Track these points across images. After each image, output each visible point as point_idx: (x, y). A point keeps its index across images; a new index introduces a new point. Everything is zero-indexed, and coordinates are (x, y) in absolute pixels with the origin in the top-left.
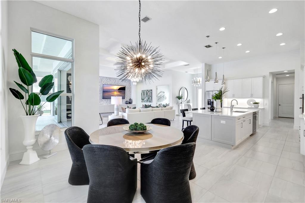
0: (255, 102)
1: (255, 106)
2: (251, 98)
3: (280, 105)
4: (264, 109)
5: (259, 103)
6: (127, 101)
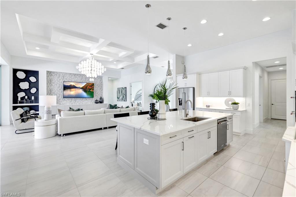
0: (234, 102)
1: (233, 107)
2: (229, 96)
3: (272, 104)
4: (246, 111)
5: (239, 103)
6: (97, 100)
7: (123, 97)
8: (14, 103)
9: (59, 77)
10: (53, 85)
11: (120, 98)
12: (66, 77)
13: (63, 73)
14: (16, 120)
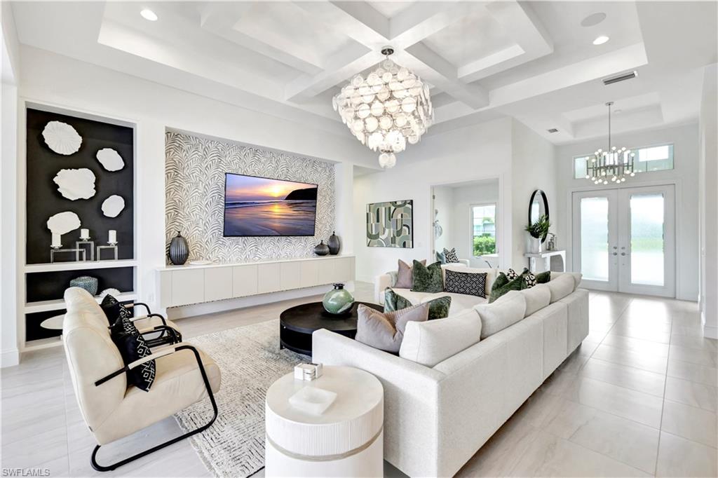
6: (322, 244)
7: (399, 233)
8: (30, 260)
9: (204, 157)
10: (186, 186)
11: (382, 237)
12: (228, 159)
13: (219, 141)
14: (98, 383)
